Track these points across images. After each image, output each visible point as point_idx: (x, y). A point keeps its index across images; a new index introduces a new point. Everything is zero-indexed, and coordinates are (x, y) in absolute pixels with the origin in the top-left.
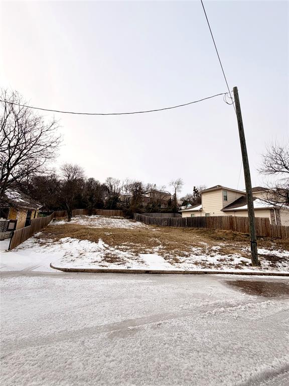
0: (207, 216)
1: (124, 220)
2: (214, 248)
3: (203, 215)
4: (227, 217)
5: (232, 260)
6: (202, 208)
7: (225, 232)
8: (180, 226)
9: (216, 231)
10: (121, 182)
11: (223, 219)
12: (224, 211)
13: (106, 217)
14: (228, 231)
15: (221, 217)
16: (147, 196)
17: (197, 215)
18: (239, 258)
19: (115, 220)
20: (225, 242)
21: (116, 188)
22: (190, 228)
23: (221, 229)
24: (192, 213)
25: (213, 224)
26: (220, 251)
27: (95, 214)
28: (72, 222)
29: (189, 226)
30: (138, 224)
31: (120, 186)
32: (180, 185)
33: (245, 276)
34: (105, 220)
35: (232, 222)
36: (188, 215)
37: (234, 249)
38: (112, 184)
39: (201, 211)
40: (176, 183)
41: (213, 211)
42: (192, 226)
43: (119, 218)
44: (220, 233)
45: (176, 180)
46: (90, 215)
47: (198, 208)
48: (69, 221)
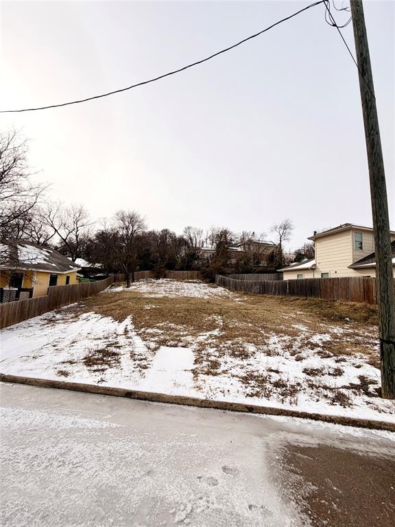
0: (325, 277)
1: (201, 285)
2: (316, 339)
3: (318, 276)
4: (359, 279)
5: (338, 373)
6: (315, 265)
7: (354, 305)
8: (279, 294)
9: (337, 304)
10: (205, 232)
11: (352, 283)
12: (354, 269)
13: (178, 281)
14: (358, 305)
15: (347, 280)
16: (239, 249)
17: (308, 276)
18: (359, 367)
19: (189, 284)
20: (346, 326)
21: (198, 241)
22: (293, 298)
23: (347, 299)
24: (300, 273)
25: (332, 291)
26: (323, 347)
27: (165, 277)
28: (131, 288)
29: (292, 293)
30: (220, 290)
31: (203, 238)
32: (288, 230)
33: (350, 430)
34: (175, 284)
35: (369, 288)
36: (293, 277)
37: (357, 343)
38: (192, 236)
39: (313, 269)
40: (281, 227)
41: (335, 269)
42: (297, 294)
43: (196, 283)
44: (342, 306)
45: (280, 223)
46: (158, 278)
47: (309, 265)
48: (128, 287)
